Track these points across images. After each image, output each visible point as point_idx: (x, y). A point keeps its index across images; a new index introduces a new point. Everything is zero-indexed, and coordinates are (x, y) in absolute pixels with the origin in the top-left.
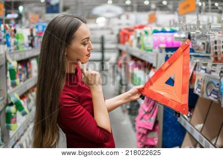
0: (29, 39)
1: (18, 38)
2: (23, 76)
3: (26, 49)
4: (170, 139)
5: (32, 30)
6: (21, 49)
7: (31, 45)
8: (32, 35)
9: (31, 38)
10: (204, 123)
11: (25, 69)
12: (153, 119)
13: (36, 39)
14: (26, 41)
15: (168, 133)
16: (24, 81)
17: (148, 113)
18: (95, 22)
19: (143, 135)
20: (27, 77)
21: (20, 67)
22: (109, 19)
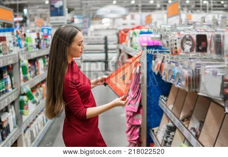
0: (36, 41)
1: (27, 41)
2: (32, 73)
3: (34, 50)
4: (153, 120)
5: (38, 34)
6: (30, 50)
7: (38, 47)
8: (38, 38)
9: (38, 41)
10: (174, 104)
11: (33, 67)
12: (138, 103)
13: (42, 41)
14: (34, 43)
15: (152, 116)
16: (33, 77)
17: (133, 99)
18: (101, 23)
19: (131, 117)
20: (36, 74)
21: (29, 65)
22: (114, 19)
